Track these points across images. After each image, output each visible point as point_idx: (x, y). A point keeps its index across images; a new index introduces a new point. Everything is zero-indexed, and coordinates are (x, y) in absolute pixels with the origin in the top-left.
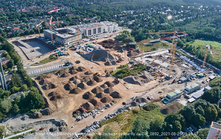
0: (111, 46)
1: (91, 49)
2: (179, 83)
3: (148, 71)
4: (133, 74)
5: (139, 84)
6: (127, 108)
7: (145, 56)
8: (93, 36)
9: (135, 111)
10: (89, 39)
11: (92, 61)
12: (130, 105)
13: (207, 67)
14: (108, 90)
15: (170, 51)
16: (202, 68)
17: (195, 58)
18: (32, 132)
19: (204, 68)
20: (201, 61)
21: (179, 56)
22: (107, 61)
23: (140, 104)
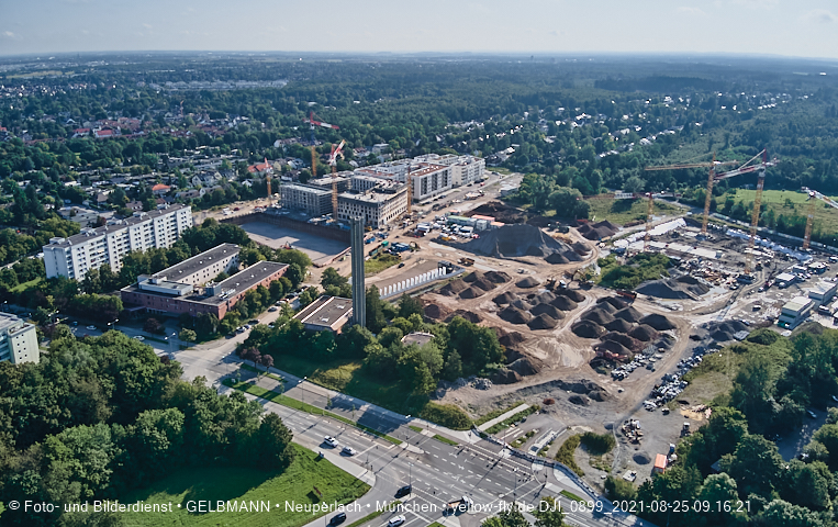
0: (516, 217)
1: (465, 228)
2: (781, 288)
3: (683, 269)
4: (650, 277)
5: (690, 297)
6: (712, 346)
7: (633, 238)
8: (430, 197)
9: (740, 348)
10: (431, 206)
11: (501, 255)
12: (712, 340)
13: (814, 248)
14: (629, 314)
15: (689, 222)
16: (804, 252)
17: (771, 232)
18: (533, 410)
19: (808, 253)
20: (791, 237)
21: (722, 232)
22: (546, 255)
23: (737, 335)
